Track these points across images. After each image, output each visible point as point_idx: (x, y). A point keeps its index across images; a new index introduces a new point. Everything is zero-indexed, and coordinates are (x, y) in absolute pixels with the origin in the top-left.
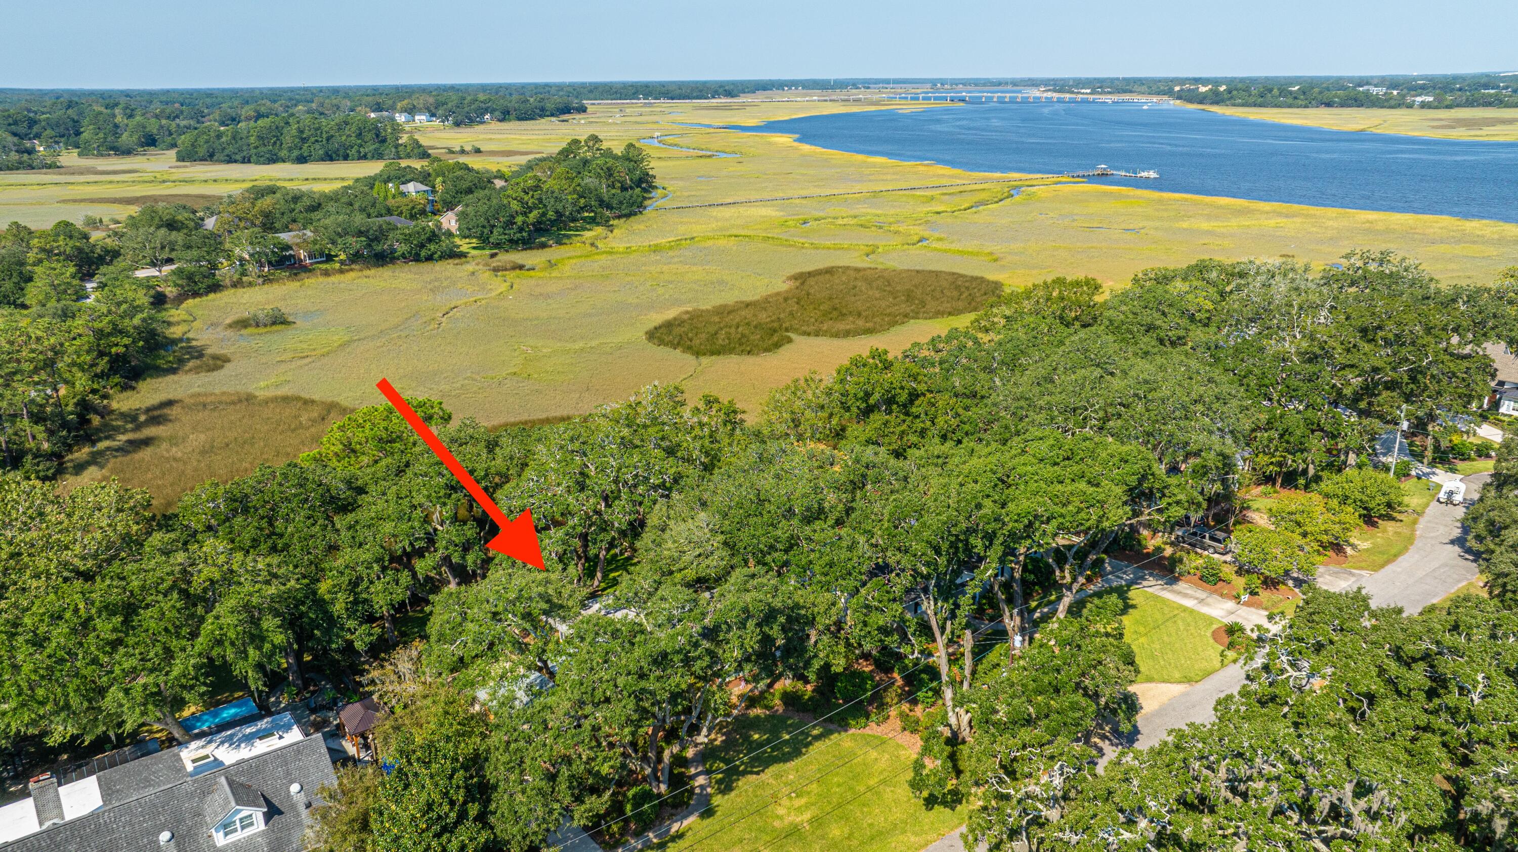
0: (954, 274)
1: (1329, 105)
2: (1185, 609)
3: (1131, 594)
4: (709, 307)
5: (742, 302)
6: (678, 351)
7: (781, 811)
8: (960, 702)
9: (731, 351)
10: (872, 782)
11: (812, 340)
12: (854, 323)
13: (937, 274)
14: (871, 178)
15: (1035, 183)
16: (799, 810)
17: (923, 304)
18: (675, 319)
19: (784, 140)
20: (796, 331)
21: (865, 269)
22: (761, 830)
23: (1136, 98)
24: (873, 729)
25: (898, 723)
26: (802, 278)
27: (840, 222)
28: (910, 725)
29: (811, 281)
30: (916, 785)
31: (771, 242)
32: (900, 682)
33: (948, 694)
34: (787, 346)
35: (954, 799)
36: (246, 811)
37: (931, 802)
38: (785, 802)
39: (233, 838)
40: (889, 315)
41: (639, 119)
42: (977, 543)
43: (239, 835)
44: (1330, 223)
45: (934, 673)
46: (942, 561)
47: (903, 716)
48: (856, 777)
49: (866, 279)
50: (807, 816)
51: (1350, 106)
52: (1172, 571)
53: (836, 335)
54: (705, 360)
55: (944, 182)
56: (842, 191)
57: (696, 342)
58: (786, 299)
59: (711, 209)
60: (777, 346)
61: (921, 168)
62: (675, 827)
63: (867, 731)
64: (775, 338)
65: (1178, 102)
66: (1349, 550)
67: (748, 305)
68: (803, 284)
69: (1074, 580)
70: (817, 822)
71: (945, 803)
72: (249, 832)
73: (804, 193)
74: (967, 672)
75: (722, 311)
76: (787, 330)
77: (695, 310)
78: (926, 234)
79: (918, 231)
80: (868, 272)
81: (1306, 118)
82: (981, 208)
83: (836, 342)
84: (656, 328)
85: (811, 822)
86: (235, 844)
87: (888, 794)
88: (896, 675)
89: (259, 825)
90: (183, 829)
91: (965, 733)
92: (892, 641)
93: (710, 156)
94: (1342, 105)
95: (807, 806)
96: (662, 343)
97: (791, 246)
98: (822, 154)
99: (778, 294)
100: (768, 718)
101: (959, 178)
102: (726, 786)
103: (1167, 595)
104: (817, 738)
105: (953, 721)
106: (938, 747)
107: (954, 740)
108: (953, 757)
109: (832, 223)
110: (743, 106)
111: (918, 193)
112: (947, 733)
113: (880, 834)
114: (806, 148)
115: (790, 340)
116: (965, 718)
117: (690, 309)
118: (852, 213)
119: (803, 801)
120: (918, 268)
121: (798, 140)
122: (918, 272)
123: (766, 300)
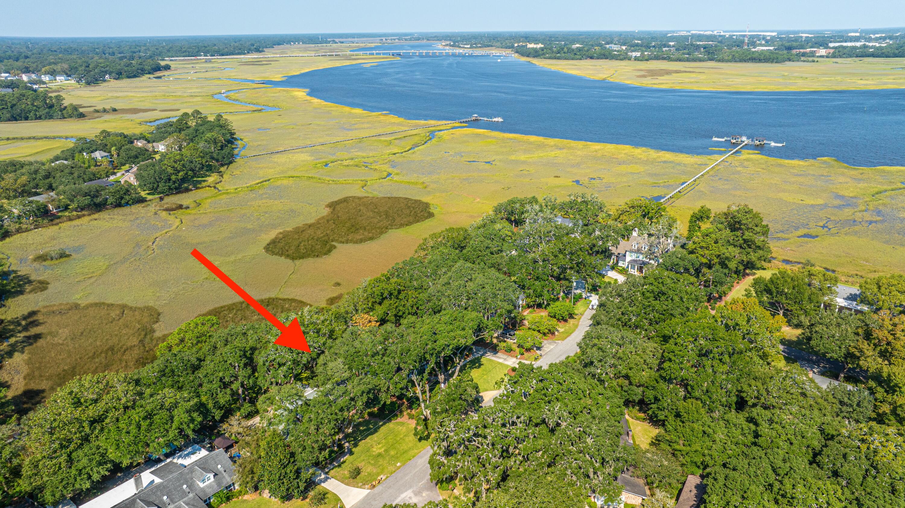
0: (406, 198)
1: (592, 58)
2: (500, 363)
3: (482, 360)
4: (291, 229)
5: (306, 224)
6: (283, 258)
7: (374, 450)
8: (426, 408)
9: (308, 256)
10: (401, 436)
11: (345, 246)
12: (363, 234)
13: (398, 199)
14: (356, 126)
15: (441, 128)
16: (380, 448)
17: (394, 220)
18: (276, 238)
19: (300, 94)
20: (337, 241)
21: (363, 198)
22: (370, 456)
23: (495, 52)
24: (399, 420)
25: (407, 417)
26: (332, 205)
27: (345, 163)
28: (411, 417)
29: (338, 208)
30: (415, 435)
31: (312, 180)
32: (406, 403)
33: (422, 405)
34: (334, 251)
35: (428, 437)
36: (209, 475)
37: (420, 439)
38: (376, 447)
39: (205, 484)
40: (379, 228)
41: (208, 75)
42: (428, 356)
43: (207, 483)
44: (579, 153)
45: (417, 399)
46: (417, 365)
47: (408, 414)
48: (396, 436)
49: (365, 205)
50: (383, 450)
51: (602, 59)
52: (496, 349)
53: (356, 242)
54: (298, 262)
55: (395, 129)
56: (341, 139)
57: (290, 252)
58: (328, 221)
59: (273, 156)
60: (329, 251)
61: (382, 118)
62: (342, 460)
63: (397, 421)
64: (328, 247)
65: (516, 55)
66: (556, 333)
67: (310, 226)
68: (334, 210)
69: (460, 361)
70: (386, 451)
71: (425, 439)
72: (210, 481)
73: (321, 140)
74: (428, 397)
75: (299, 231)
76: (332, 241)
77: (284, 231)
78: (390, 170)
79: (387, 168)
80: (365, 200)
81: (579, 69)
82: (416, 149)
83: (356, 246)
84: (268, 245)
85: (384, 451)
86: (206, 486)
87: (407, 439)
88: (404, 400)
89: (212, 479)
90: (189, 484)
91: (429, 416)
92: (404, 392)
93: (260, 110)
94: (598, 58)
95: (382, 447)
96: (273, 253)
97: (322, 183)
98: (326, 106)
99: (323, 218)
100: (364, 421)
101: (403, 126)
102: (356, 445)
103: (494, 358)
104: (382, 425)
105: (425, 413)
106: (421, 422)
107: (426, 419)
108: (426, 425)
109: (341, 165)
110: (269, 62)
111: (383, 138)
112: (423, 417)
113: (406, 451)
114: (316, 101)
115: (335, 247)
116: (429, 412)
117: (281, 231)
118: (350, 156)
119: (381, 446)
120: (389, 195)
121: (309, 94)
122: (389, 198)
123: (318, 222)
